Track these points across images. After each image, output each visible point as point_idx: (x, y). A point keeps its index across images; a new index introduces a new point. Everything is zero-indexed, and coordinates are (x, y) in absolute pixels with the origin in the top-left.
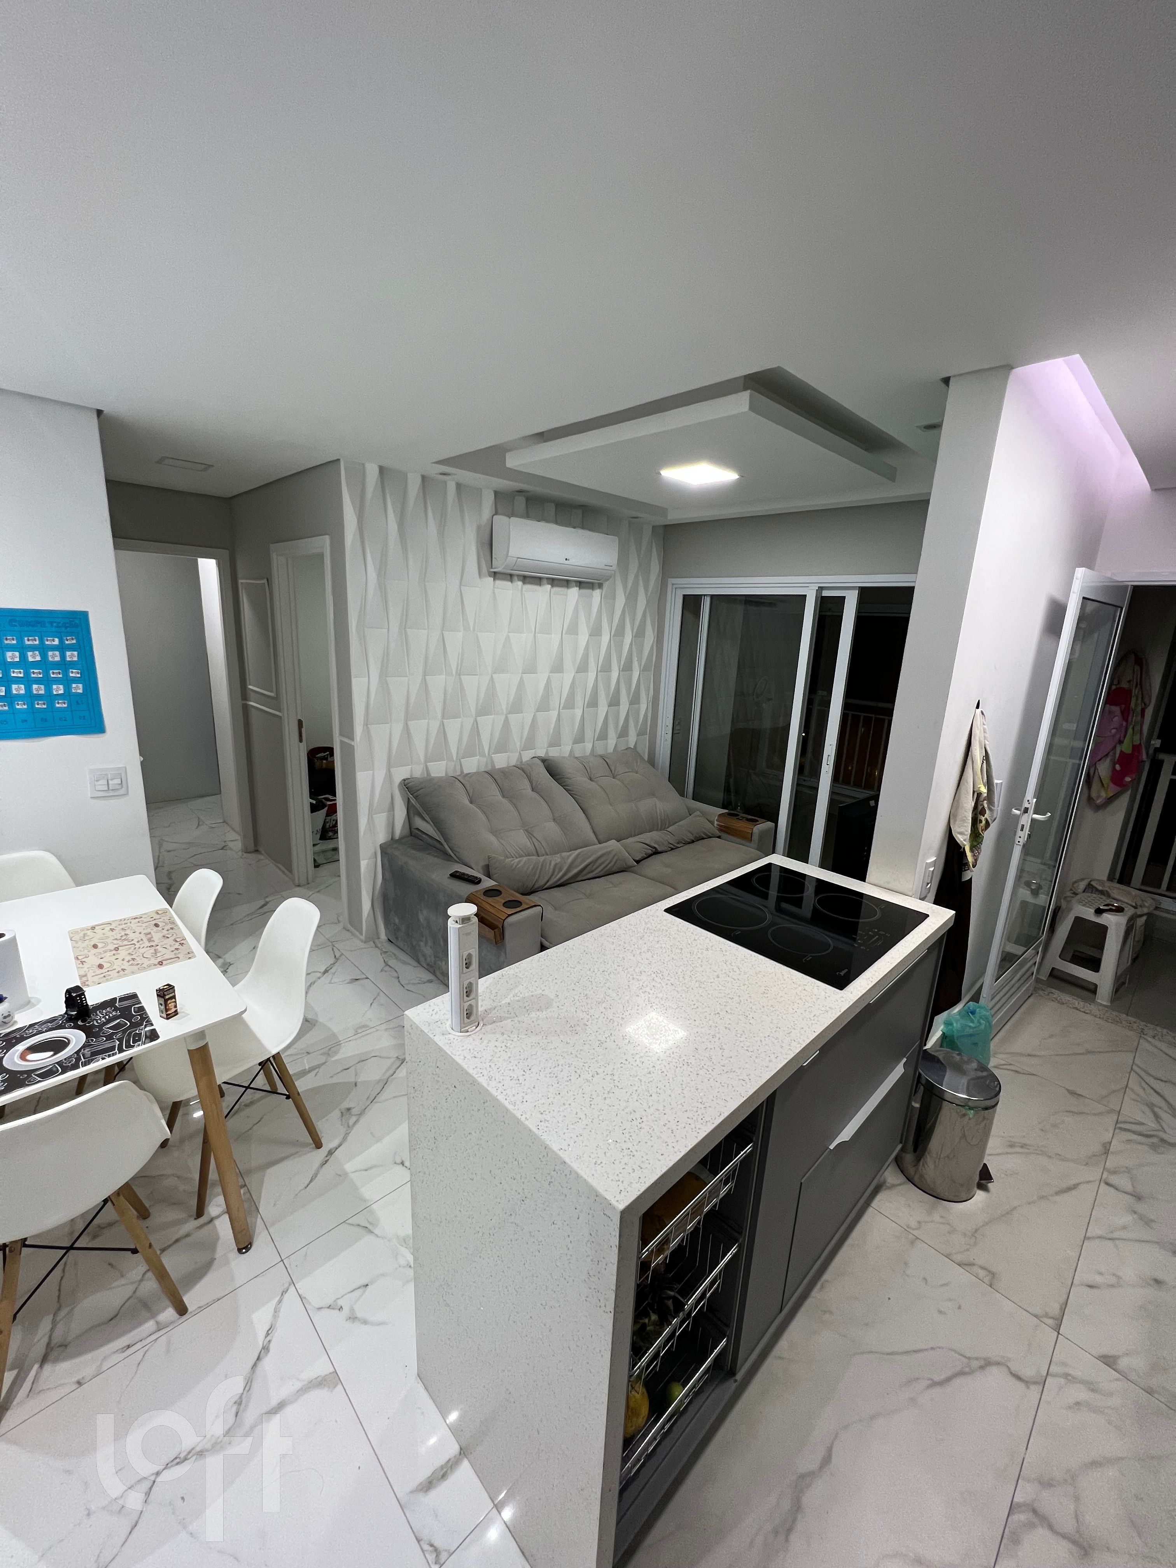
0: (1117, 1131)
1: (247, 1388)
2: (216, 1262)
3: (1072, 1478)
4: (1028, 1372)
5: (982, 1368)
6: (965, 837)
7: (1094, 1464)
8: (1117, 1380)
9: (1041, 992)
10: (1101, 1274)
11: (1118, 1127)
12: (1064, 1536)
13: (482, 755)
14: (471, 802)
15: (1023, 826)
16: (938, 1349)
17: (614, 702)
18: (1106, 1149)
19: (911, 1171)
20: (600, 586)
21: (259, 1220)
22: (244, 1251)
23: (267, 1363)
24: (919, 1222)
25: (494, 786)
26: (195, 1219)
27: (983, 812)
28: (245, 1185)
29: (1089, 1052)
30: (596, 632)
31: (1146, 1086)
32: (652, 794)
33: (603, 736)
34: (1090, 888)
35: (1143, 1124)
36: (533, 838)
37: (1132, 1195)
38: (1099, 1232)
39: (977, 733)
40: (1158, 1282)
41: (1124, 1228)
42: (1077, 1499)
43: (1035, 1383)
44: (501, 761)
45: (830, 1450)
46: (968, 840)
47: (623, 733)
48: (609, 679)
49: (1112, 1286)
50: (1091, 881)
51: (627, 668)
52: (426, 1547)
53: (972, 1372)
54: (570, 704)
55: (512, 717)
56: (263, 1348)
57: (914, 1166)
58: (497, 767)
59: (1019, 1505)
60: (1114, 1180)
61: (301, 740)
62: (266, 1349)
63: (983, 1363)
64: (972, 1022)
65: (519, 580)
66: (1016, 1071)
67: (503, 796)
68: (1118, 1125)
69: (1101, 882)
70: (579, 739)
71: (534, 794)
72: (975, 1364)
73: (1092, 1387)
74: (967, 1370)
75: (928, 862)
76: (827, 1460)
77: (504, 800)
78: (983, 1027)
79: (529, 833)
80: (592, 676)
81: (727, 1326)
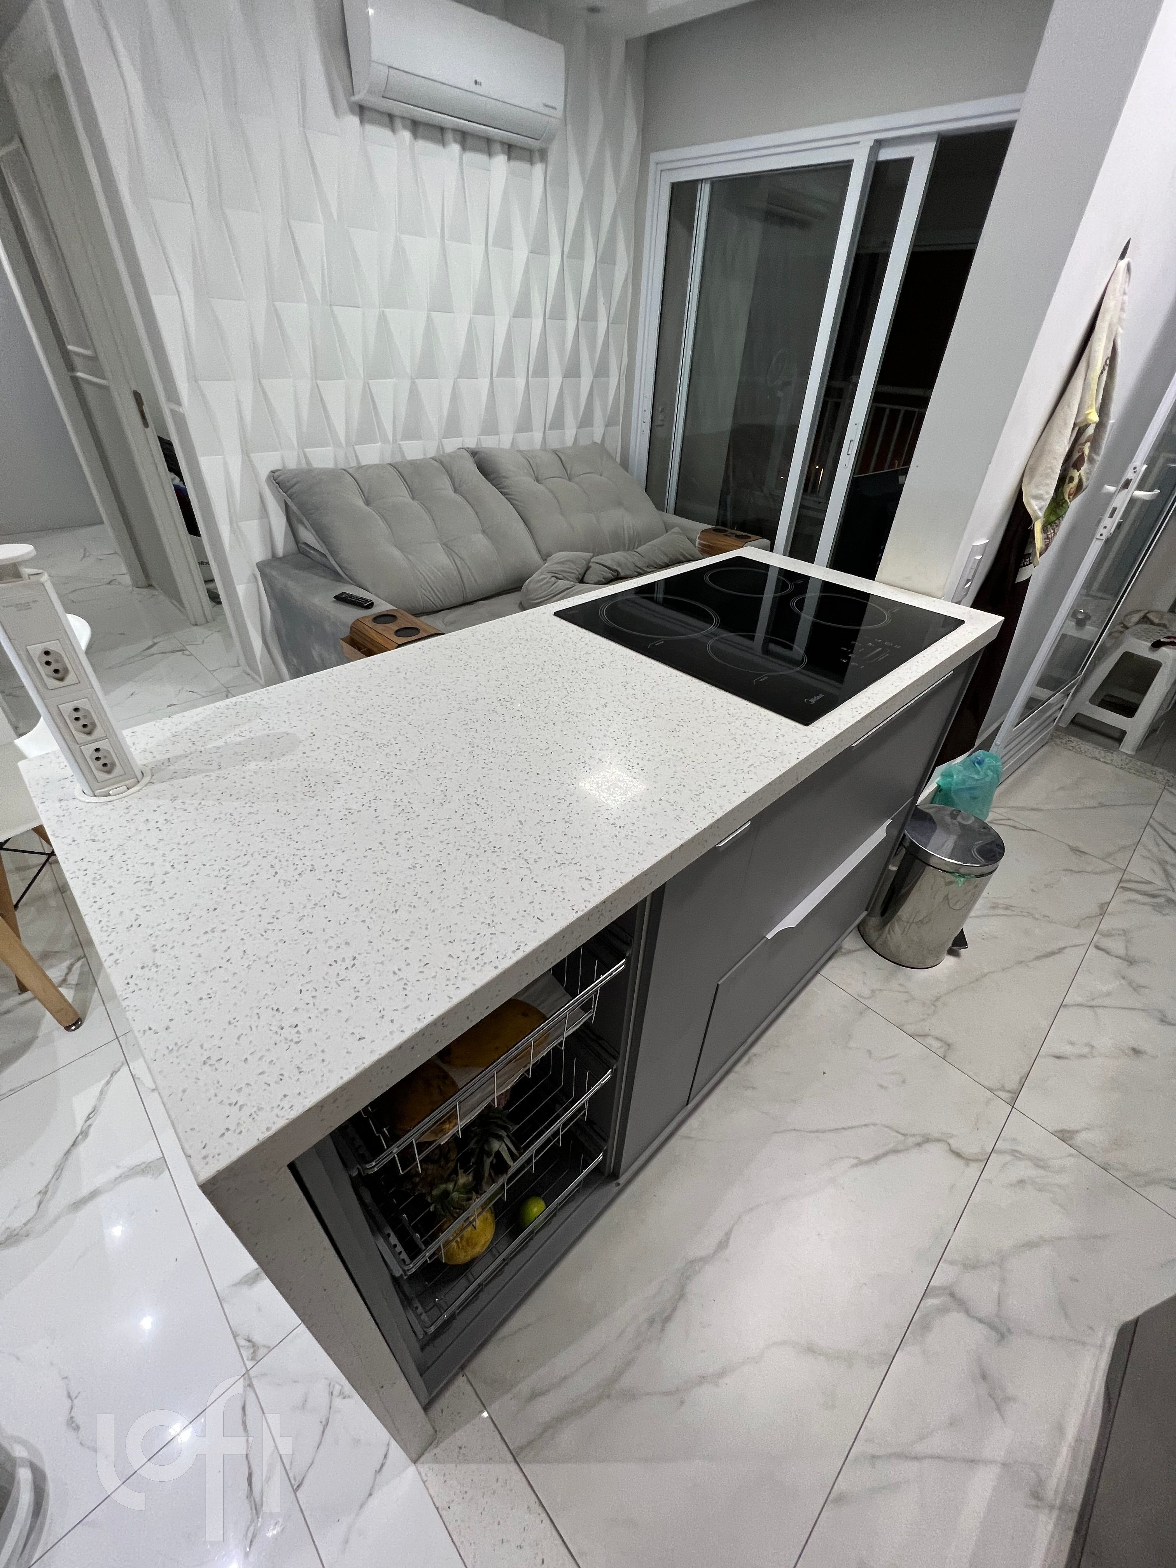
0: (1119, 890)
1: (55, 1177)
2: (38, 1041)
3: (1001, 1260)
4: (971, 1149)
5: (919, 1145)
6: (1043, 503)
7: (1030, 1245)
8: (1071, 1155)
9: (1058, 741)
10: (1072, 1044)
11: (1122, 886)
12: (980, 1321)
13: (385, 440)
14: (368, 503)
15: (1115, 509)
16: (871, 1126)
17: (572, 372)
18: (1103, 909)
19: (873, 935)
20: (543, 155)
21: (96, 995)
22: (73, 1028)
23: (82, 1149)
24: (873, 991)
25: (401, 483)
26: (19, 994)
27: (1077, 466)
28: (85, 956)
29: (1102, 805)
30: (539, 248)
31: (1161, 843)
32: (619, 504)
33: (558, 423)
34: (1145, 619)
35: (1151, 883)
36: (453, 554)
37: (1124, 960)
38: (1080, 1000)
39: (1110, 304)
40: (1136, 1052)
41: (1109, 994)
42: (1003, 1280)
43: (977, 1160)
44: (414, 451)
45: (728, 1235)
46: (1044, 509)
47: (586, 421)
48: (563, 332)
49: (1084, 1056)
50: (1147, 613)
51: (589, 315)
52: (243, 1342)
53: (907, 1149)
54: (507, 368)
55: (423, 385)
56: (81, 1133)
57: (879, 931)
58: (409, 458)
59: (935, 1288)
60: (1106, 943)
61: (146, 424)
62: (84, 1133)
63: (919, 1139)
64: (978, 773)
65: (405, 127)
66: (1015, 827)
67: (413, 498)
69: (1161, 614)
70: (524, 425)
71: (458, 498)
72: (911, 1141)
73: (1039, 1163)
74: (900, 1147)
75: (974, 544)
76: (723, 1244)
77: (415, 503)
78: (988, 779)
79: (447, 547)
80: (537, 324)
81: (605, 1140)
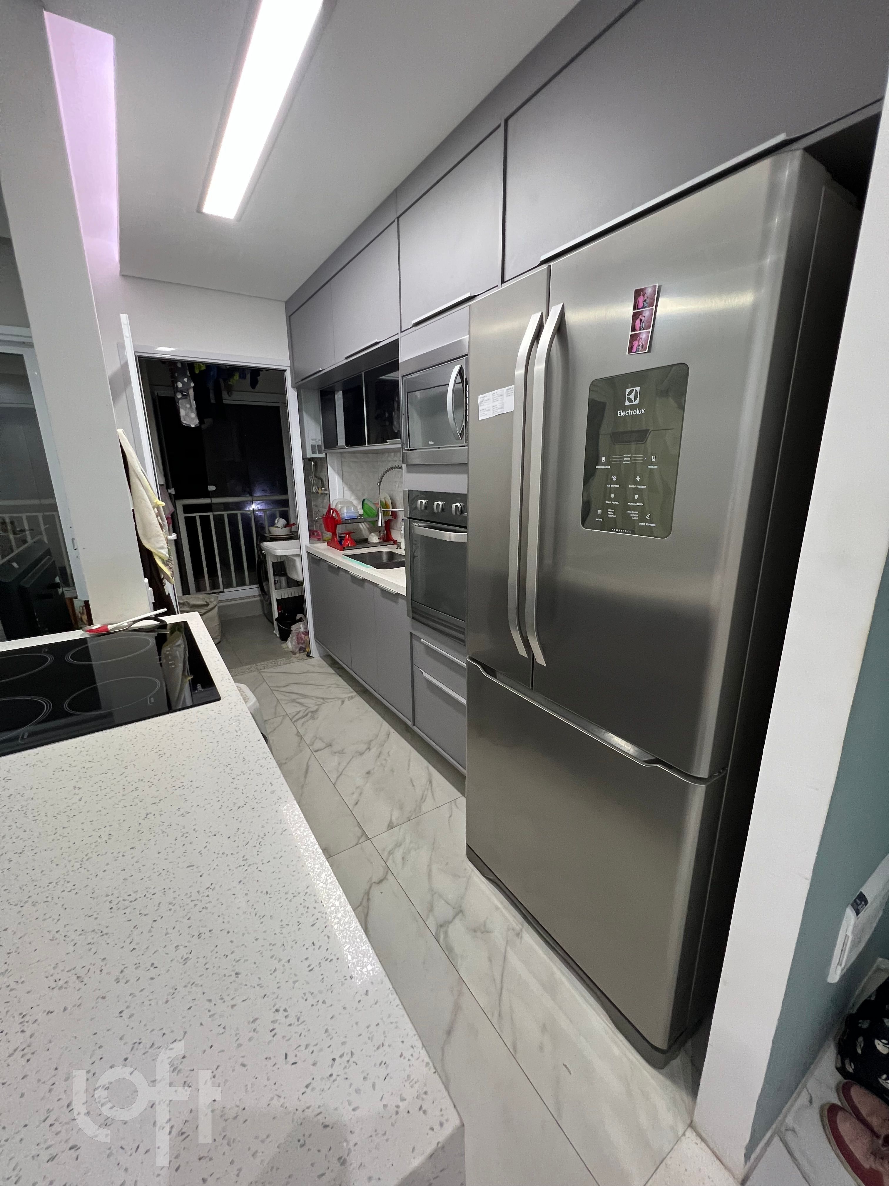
0: (295, 723)
3: (432, 891)
4: (380, 873)
5: (368, 899)
7: (429, 874)
8: (400, 829)
10: (353, 793)
12: (454, 919)
18: (300, 736)
31: (284, 693)
35: (300, 711)
37: (327, 746)
40: (368, 773)
41: (339, 764)
42: (441, 896)
43: (387, 873)
49: (361, 793)
53: (368, 908)
59: (436, 934)
60: (316, 747)
63: (366, 897)
68: (293, 721)
72: (365, 903)
73: (398, 845)
74: (366, 911)
